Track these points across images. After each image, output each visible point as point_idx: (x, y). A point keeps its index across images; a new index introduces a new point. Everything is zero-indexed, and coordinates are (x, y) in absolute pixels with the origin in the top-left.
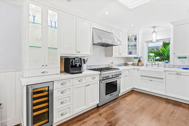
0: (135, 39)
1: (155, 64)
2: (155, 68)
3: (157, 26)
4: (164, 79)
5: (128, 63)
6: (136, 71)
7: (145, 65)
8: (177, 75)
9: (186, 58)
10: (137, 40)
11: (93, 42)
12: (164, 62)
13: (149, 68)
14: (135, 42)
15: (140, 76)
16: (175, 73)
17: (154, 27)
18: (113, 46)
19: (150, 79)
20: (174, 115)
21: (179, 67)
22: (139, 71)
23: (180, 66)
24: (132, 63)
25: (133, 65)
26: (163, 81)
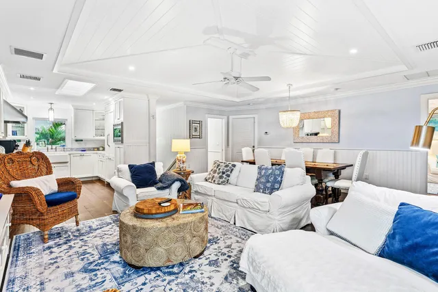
1: (52, 149)
3: (56, 104)
8: (81, 156)
9: (82, 140)
12: (59, 146)
16: (79, 155)
17: (51, 104)
23: (78, 149)
26: (68, 164)
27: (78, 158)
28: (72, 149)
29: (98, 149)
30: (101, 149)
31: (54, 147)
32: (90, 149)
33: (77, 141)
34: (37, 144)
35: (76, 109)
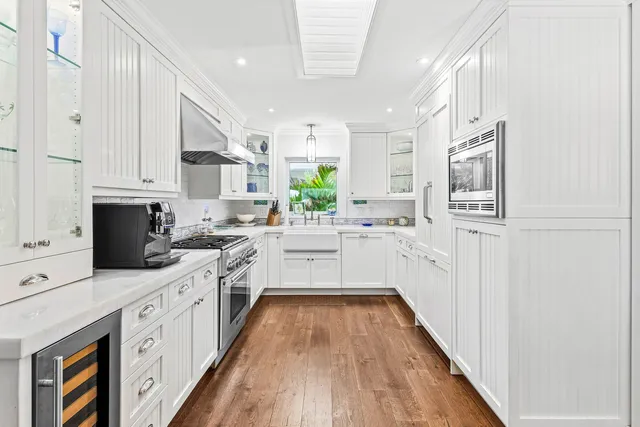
0: (262, 148)
1: (312, 219)
2: (312, 229)
3: (319, 125)
4: (339, 252)
5: (242, 217)
6: (273, 240)
7: (287, 222)
8: (362, 239)
9: (365, 202)
10: (270, 151)
11: (182, 147)
12: (326, 213)
13: (300, 229)
14: (264, 156)
15: (282, 252)
16: (358, 235)
17: (311, 126)
18: (223, 166)
19: (308, 256)
20: (375, 321)
21: (355, 222)
22: (281, 240)
23: (357, 220)
24: (251, 217)
25: (256, 222)
26: (336, 256)
27: (357, 241)
28: (347, 221)
29: (397, 223)
30: (402, 221)
31: (316, 213)
32: (379, 222)
33: (356, 202)
34: (291, 209)
35: (355, 132)
